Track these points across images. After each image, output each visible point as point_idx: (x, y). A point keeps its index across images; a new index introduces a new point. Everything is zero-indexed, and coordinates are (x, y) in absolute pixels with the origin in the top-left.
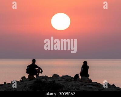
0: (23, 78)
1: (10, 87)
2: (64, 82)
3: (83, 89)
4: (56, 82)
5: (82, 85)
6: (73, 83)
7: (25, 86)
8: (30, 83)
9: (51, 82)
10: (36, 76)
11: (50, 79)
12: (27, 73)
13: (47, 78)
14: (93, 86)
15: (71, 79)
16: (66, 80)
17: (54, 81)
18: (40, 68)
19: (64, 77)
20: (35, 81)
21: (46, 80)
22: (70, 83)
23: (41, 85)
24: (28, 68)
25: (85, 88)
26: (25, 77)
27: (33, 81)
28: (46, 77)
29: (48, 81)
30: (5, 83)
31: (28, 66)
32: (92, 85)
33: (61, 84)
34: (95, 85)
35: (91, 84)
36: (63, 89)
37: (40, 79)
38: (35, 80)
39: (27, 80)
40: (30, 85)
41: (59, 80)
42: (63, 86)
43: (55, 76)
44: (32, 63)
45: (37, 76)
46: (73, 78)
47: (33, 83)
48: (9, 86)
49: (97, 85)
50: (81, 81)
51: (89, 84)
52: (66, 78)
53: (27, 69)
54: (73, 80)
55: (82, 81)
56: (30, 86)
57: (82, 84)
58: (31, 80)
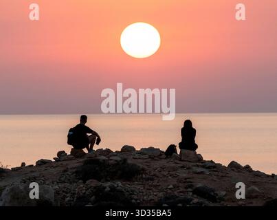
0: (61, 154)
1: (33, 174)
2: (145, 160)
3: (184, 175)
4: (129, 162)
5: (183, 167)
6: (164, 162)
7: (65, 171)
8: (76, 164)
9: (117, 163)
10: (88, 149)
11: (116, 155)
12: (69, 143)
13: (110, 154)
14: (207, 168)
15: (161, 155)
16: (150, 157)
17: (125, 160)
18: (95, 134)
19: (145, 152)
20: (85, 161)
21: (108, 157)
22: (157, 164)
23: (97, 168)
24: (71, 133)
25: (189, 173)
26: (64, 152)
27: (82, 160)
28: (108, 151)
29: (111, 160)
30: (23, 164)
31: (71, 130)
32: (203, 167)
33: (140, 165)
34: (209, 168)
35: (201, 164)
36: (144, 176)
37: (96, 156)
38: (86, 159)
39: (68, 158)
40: (74, 168)
41: (134, 158)
42: (143, 169)
43: (127, 149)
44: (79, 123)
45: (90, 150)
46: (163, 152)
47: (82, 164)
48: (32, 172)
49: (214, 167)
50: (180, 160)
51: (198, 166)
52: (150, 153)
53: (69, 136)
54: (164, 156)
55: (182, 158)
56: (74, 170)
57: (182, 165)
58: (77, 157)
